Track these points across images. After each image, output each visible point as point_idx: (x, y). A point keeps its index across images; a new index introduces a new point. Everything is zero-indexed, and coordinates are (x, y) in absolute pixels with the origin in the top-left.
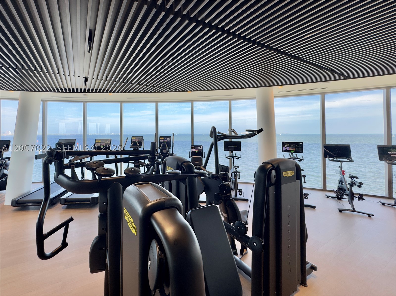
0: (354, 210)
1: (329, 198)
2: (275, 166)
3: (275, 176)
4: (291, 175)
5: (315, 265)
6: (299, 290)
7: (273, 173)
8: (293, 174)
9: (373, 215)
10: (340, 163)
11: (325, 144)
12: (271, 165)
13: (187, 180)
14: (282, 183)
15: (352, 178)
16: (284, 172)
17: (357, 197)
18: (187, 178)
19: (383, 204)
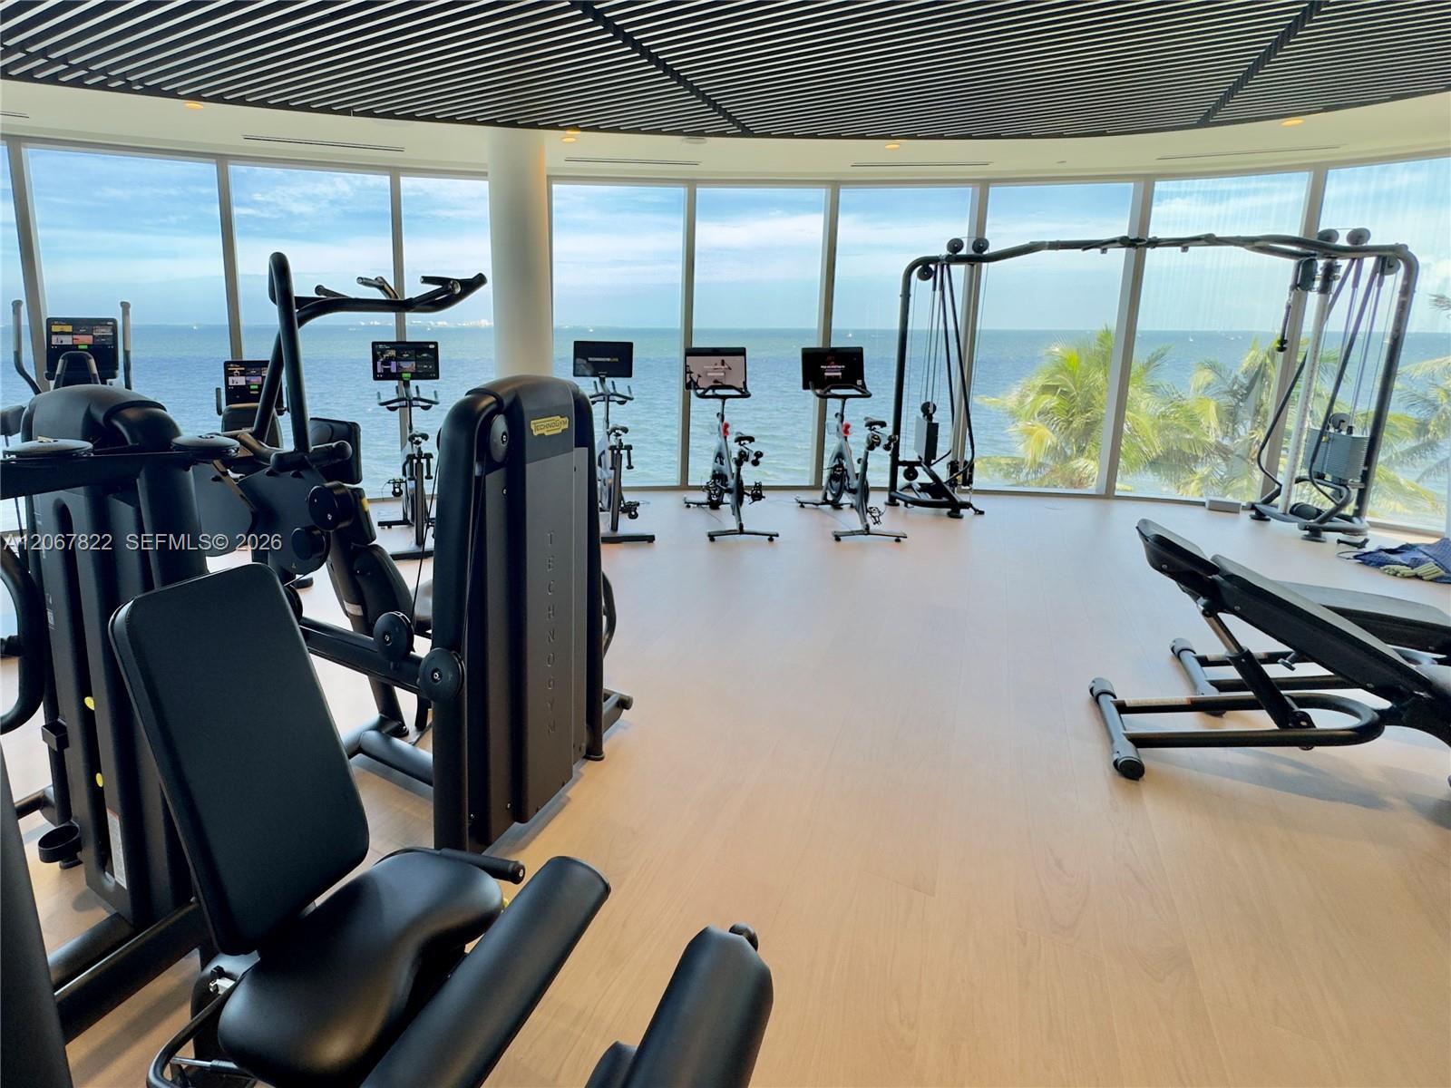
0: (741, 531)
1: (691, 509)
2: (506, 402)
3: (504, 434)
4: (560, 431)
5: (627, 695)
6: (582, 775)
7: (500, 425)
8: (566, 426)
9: (777, 536)
10: (719, 402)
11: (689, 347)
12: (493, 399)
13: (141, 483)
14: (528, 456)
15: (742, 442)
16: (535, 421)
17: (750, 492)
18: (138, 476)
19: (802, 505)
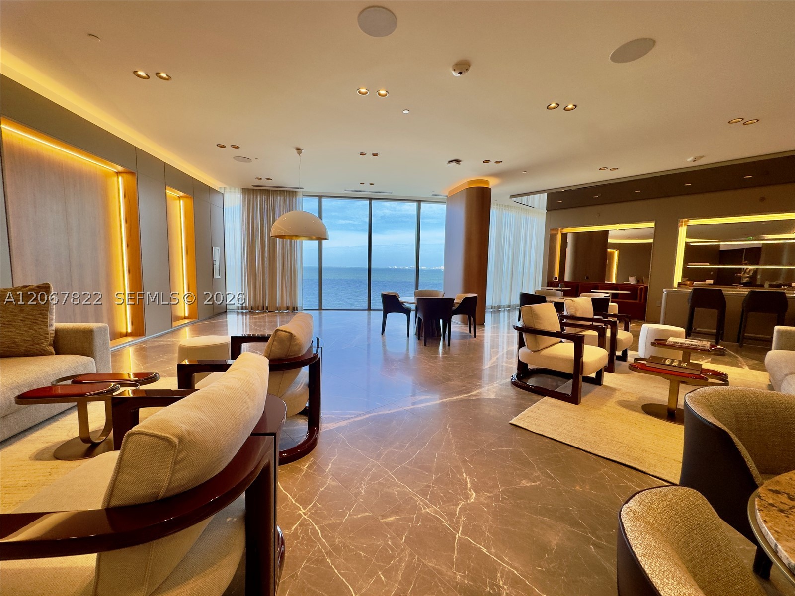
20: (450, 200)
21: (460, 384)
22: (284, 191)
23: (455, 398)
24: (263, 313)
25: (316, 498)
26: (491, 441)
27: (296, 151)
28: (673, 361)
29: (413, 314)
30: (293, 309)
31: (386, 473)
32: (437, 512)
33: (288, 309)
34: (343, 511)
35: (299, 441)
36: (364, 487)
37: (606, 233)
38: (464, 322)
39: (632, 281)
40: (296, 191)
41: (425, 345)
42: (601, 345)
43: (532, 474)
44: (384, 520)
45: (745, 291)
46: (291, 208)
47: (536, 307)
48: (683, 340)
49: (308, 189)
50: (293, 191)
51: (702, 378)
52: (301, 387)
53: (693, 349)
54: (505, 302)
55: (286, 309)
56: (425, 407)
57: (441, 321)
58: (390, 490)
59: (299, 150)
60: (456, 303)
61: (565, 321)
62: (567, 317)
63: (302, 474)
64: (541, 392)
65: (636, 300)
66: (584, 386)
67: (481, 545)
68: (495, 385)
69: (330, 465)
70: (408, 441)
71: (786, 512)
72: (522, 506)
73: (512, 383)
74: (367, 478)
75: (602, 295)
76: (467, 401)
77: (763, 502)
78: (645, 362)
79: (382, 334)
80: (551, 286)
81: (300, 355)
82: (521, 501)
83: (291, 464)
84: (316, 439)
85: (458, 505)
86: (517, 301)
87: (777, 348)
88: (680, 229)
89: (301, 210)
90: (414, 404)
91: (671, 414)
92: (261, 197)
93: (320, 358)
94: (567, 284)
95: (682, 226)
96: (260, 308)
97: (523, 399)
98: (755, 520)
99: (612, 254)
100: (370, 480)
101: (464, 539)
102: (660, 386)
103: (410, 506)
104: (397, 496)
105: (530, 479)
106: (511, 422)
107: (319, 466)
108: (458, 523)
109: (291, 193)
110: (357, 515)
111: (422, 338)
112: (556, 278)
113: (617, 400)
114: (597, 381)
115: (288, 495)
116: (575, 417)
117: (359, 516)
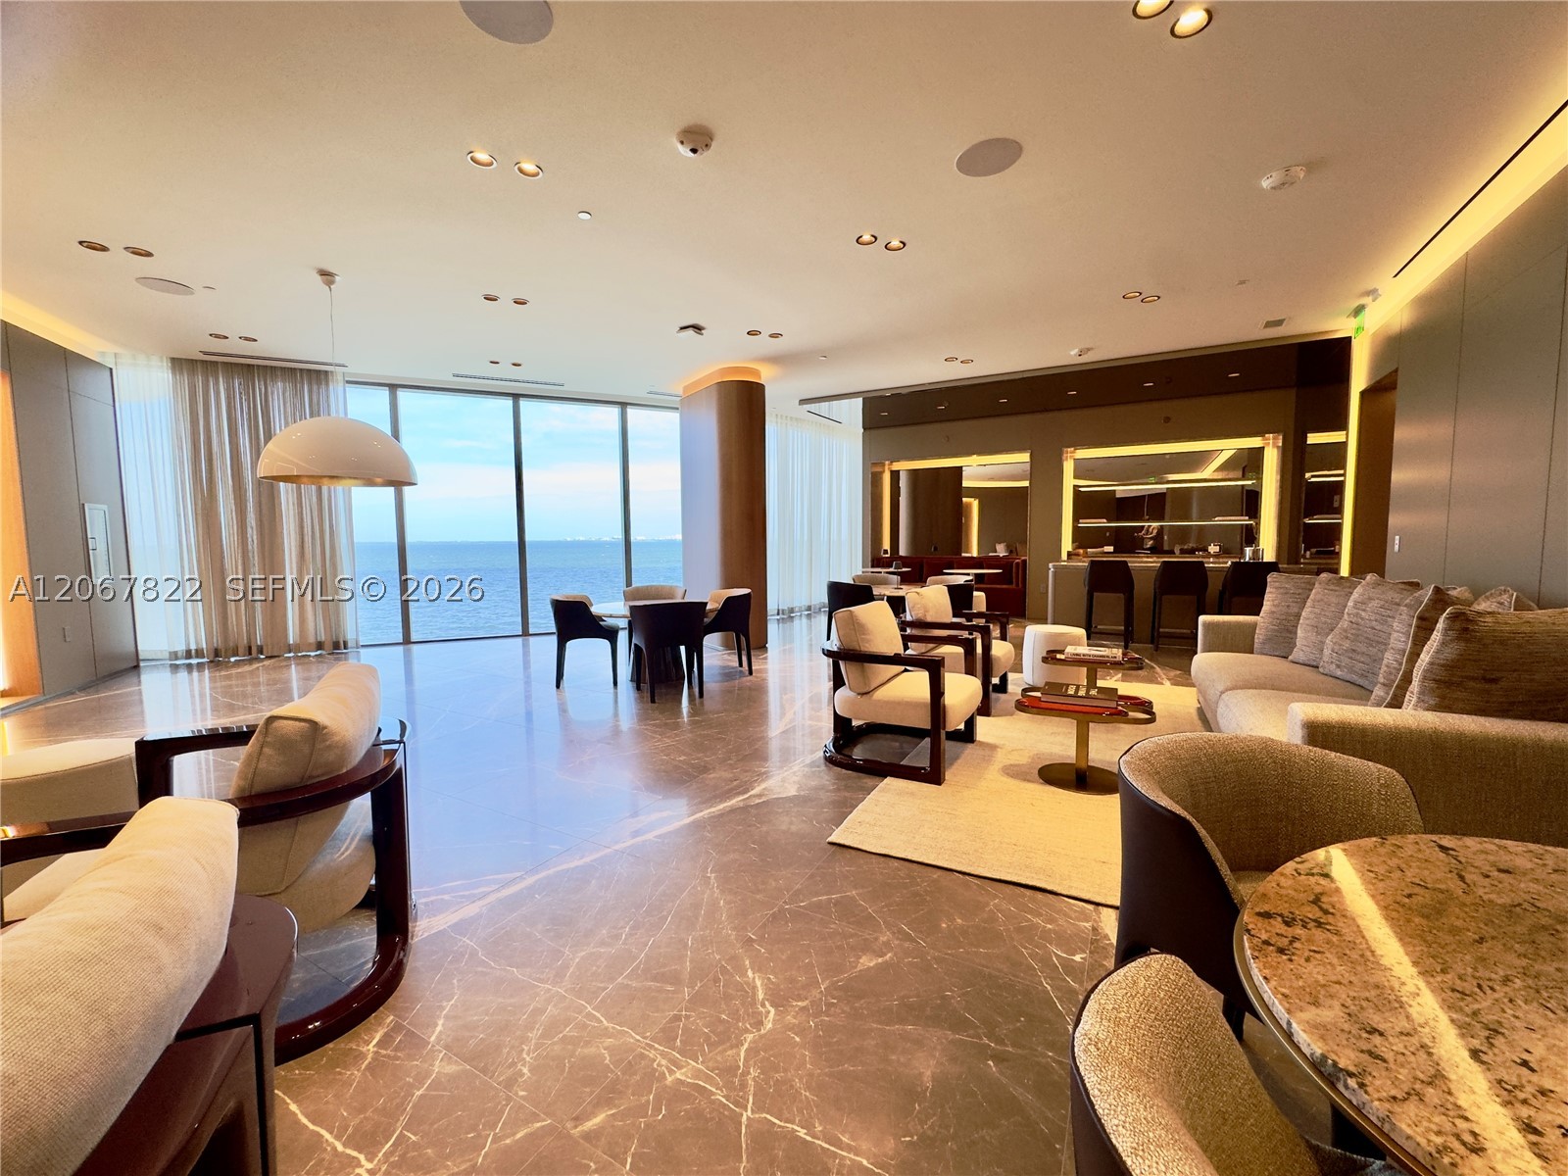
20: (685, 404)
21: (727, 775)
22: (293, 370)
23: (721, 806)
24: (251, 661)
25: (403, 1120)
26: (798, 886)
27: (319, 278)
28: (1078, 688)
29: (623, 638)
30: (335, 647)
31: (580, 1010)
32: (697, 1074)
33: (320, 646)
34: (479, 1136)
35: (352, 981)
36: (528, 1059)
37: (959, 470)
38: (727, 646)
39: (1001, 551)
40: (326, 372)
41: (653, 701)
42: (970, 671)
43: (876, 939)
44: (580, 1129)
45: (1153, 562)
46: (315, 407)
47: (859, 610)
48: (1084, 650)
49: (356, 369)
50: (318, 372)
51: (1120, 713)
52: (353, 847)
53: (1101, 663)
54: (800, 601)
55: (314, 647)
56: (659, 837)
57: (683, 648)
58: (590, 1051)
59: (327, 275)
60: (711, 611)
61: (909, 631)
62: (913, 624)
63: (363, 1067)
64: (879, 770)
65: (1011, 583)
66: (948, 746)
67: (793, 1123)
68: (796, 769)
69: (441, 1022)
70: (628, 923)
71: (1287, 952)
72: (866, 1012)
73: (826, 758)
74: (533, 1035)
75: (961, 580)
76: (745, 809)
77: (1255, 940)
78: (1038, 694)
79: (558, 686)
80: (878, 566)
81: (344, 771)
82: (862, 1001)
83: (331, 1045)
84: (400, 966)
85: (742, 1045)
86: (822, 597)
87: (1205, 650)
88: (1065, 464)
89: (342, 415)
90: (636, 834)
91: (1082, 778)
92: (228, 383)
93: (400, 769)
94: (905, 561)
95: (1067, 459)
96: (241, 651)
97: (847, 788)
98: (1250, 978)
99: (969, 505)
100: (542, 1036)
101: (759, 1121)
102: (1060, 730)
103: (638, 1078)
104: (607, 1061)
105: (874, 951)
106: (830, 839)
107: (410, 1034)
108: (743, 1086)
109: (314, 376)
110: (515, 1134)
111: (646, 687)
112: (886, 552)
113: (1001, 765)
114: (967, 735)
115: (323, 1132)
116: (939, 810)
117: (518, 1136)
